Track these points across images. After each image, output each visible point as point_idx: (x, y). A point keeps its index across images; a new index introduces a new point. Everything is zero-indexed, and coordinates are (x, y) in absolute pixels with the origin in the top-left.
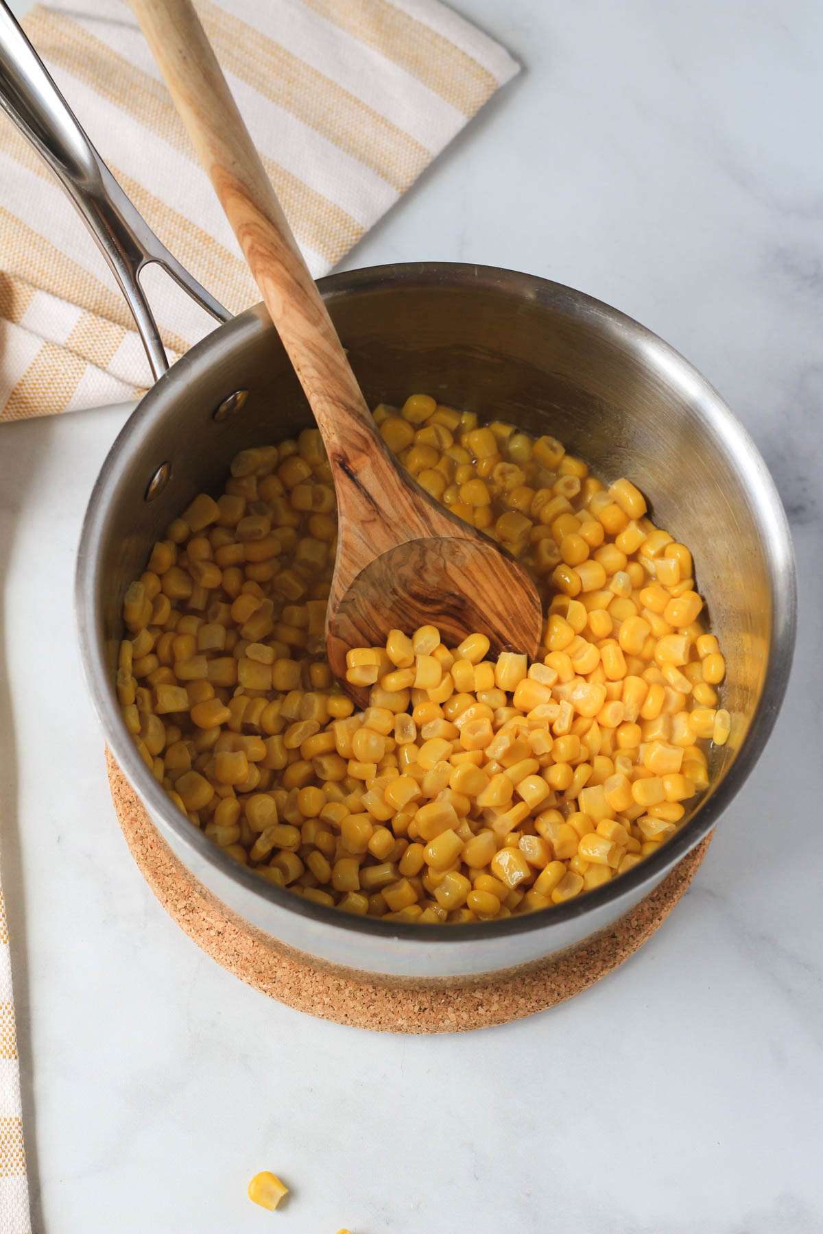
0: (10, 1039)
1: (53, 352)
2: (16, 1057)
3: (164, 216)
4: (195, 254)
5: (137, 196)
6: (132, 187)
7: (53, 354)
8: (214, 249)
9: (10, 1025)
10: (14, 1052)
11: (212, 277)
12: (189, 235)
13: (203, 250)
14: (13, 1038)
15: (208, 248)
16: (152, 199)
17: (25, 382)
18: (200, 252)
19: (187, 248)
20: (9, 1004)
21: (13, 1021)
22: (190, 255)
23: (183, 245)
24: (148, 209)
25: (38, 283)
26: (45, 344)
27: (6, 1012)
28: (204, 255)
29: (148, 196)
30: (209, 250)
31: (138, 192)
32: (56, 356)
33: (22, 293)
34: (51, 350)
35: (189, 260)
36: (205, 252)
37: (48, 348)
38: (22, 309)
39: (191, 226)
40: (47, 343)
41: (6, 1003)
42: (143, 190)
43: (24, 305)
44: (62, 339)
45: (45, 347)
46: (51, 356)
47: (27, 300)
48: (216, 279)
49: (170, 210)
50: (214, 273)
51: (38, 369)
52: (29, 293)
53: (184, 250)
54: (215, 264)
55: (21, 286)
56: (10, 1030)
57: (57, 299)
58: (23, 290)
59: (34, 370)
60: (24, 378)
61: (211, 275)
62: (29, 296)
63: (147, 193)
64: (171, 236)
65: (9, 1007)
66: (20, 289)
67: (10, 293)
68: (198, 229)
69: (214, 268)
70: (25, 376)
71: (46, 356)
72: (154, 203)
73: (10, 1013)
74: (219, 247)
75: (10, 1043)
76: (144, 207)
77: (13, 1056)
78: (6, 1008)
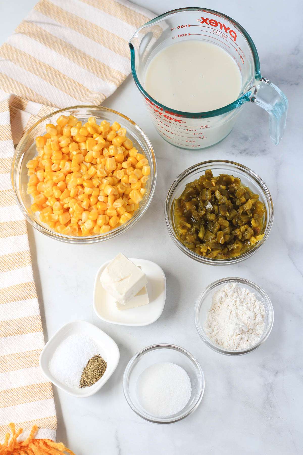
0: (40, 326)
1: (34, 117)
2: (42, 331)
3: (67, 80)
4: (77, 90)
5: (58, 74)
6: (56, 72)
7: (34, 118)
8: (83, 88)
9: (40, 322)
10: (42, 329)
11: (83, 96)
12: (75, 84)
13: (79, 89)
14: (41, 325)
15: (81, 88)
16: (63, 75)
17: (27, 128)
18: (78, 90)
19: (74, 88)
20: (39, 315)
21: (41, 320)
22: (76, 91)
23: (73, 88)
24: (62, 78)
25: (28, 98)
26: (31, 115)
27: (38, 318)
28: (80, 90)
29: (62, 74)
30: (81, 89)
31: (58, 73)
32: (35, 118)
33: (25, 102)
34: (33, 117)
35: (75, 92)
36: (80, 89)
37: (32, 117)
38: (25, 107)
39: (75, 82)
40: (32, 115)
41: (38, 315)
42: (60, 72)
43: (26, 106)
44: (36, 113)
45: (31, 116)
46: (33, 119)
47: (26, 105)
48: (84, 97)
49: (69, 78)
50: (83, 95)
51: (30, 123)
52: (27, 102)
53: (74, 89)
54: (83, 92)
55: (24, 100)
56: (40, 323)
57: (35, 103)
58: (25, 101)
59: (29, 124)
60: (26, 127)
61: (82, 96)
62: (27, 103)
63: (61, 73)
64: (69, 85)
65: (39, 316)
66: (24, 101)
67: (21, 102)
68: (77, 82)
69: (83, 94)
70: (26, 126)
71: (32, 119)
72: (64, 76)
73: (39, 318)
74: (84, 87)
75: (40, 327)
76: (61, 77)
77: (41, 331)
78: (38, 317)
